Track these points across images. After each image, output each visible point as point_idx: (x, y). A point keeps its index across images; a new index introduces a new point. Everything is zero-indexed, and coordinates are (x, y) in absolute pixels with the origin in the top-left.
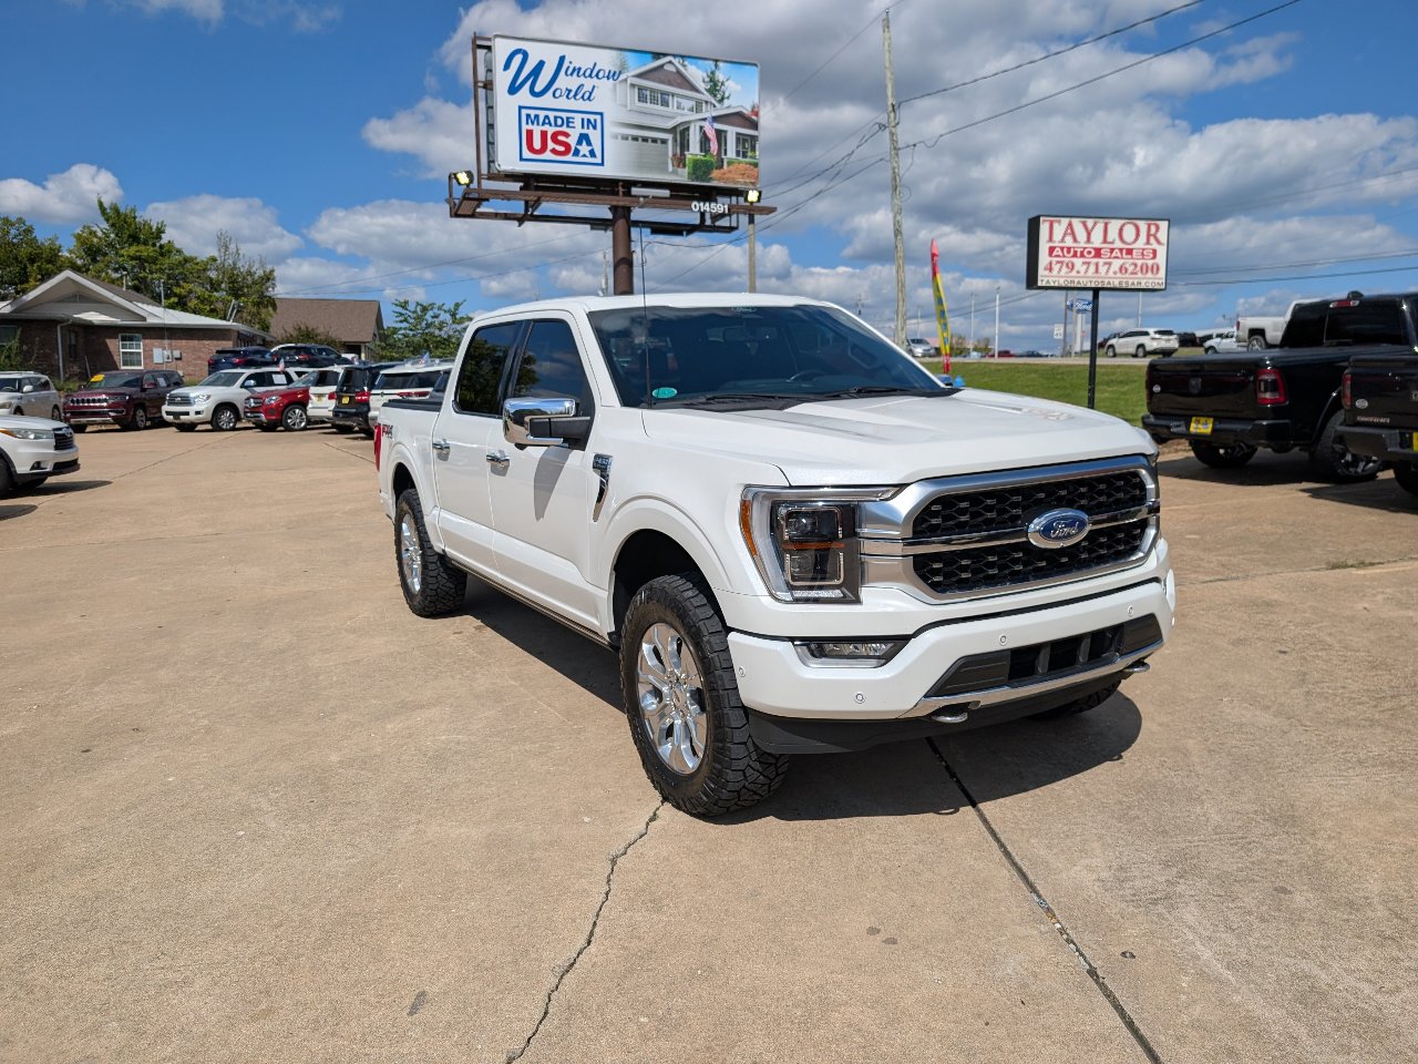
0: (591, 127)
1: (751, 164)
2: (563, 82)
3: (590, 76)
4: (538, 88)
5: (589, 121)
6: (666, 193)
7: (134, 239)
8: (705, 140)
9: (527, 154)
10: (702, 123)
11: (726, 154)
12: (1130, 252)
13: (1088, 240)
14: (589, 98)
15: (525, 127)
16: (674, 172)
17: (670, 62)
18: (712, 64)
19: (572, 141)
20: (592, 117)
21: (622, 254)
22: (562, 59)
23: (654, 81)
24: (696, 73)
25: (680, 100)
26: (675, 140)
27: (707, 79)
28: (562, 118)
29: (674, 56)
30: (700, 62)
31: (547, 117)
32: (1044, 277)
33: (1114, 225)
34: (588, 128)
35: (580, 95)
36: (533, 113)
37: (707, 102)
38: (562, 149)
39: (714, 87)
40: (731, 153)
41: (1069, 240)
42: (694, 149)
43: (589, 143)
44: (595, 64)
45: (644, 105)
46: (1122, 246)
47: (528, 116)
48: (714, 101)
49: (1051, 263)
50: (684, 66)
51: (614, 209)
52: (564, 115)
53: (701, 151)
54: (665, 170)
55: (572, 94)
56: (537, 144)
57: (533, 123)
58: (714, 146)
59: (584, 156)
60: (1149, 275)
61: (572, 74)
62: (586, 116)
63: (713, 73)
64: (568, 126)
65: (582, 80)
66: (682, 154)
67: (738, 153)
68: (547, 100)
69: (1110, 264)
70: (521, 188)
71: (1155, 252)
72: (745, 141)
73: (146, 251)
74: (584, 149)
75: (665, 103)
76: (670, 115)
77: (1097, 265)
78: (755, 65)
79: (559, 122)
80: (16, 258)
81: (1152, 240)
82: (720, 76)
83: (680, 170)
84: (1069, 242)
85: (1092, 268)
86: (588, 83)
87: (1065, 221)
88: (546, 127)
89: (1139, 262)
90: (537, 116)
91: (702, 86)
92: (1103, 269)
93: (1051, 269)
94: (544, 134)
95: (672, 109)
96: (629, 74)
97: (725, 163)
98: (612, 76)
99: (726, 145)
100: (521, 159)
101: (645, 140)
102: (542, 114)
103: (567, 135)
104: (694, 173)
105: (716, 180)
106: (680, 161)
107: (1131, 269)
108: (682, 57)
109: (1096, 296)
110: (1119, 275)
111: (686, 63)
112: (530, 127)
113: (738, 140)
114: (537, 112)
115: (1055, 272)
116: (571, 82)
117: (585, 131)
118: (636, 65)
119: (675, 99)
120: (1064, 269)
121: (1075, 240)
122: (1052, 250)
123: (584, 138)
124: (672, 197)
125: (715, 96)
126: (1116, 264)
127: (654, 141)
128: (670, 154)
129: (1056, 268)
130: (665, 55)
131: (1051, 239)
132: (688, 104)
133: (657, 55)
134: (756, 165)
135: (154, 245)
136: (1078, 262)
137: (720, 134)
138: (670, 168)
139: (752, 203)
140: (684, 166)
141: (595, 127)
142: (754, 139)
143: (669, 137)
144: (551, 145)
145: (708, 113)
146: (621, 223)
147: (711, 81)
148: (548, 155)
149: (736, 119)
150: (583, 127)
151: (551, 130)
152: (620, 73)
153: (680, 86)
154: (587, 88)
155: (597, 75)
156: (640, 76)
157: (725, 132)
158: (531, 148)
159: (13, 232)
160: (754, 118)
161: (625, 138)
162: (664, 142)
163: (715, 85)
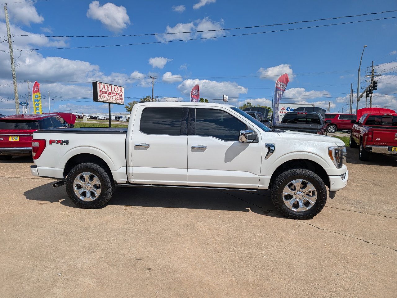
12: (117, 94)
13: (108, 90)
32: (99, 99)
33: (113, 87)
41: (104, 89)
46: (115, 92)
49: (100, 95)
60: (121, 100)
69: (113, 97)
71: (122, 95)
77: (110, 96)
81: (121, 92)
84: (104, 90)
85: (109, 97)
87: (103, 84)
89: (119, 97)
92: (111, 98)
93: (100, 96)
107: (117, 98)
109: (109, 105)
110: (115, 100)
115: (101, 97)
120: (103, 97)
121: (105, 90)
122: (100, 91)
126: (114, 97)
129: (101, 96)
131: (100, 89)
136: (106, 95)
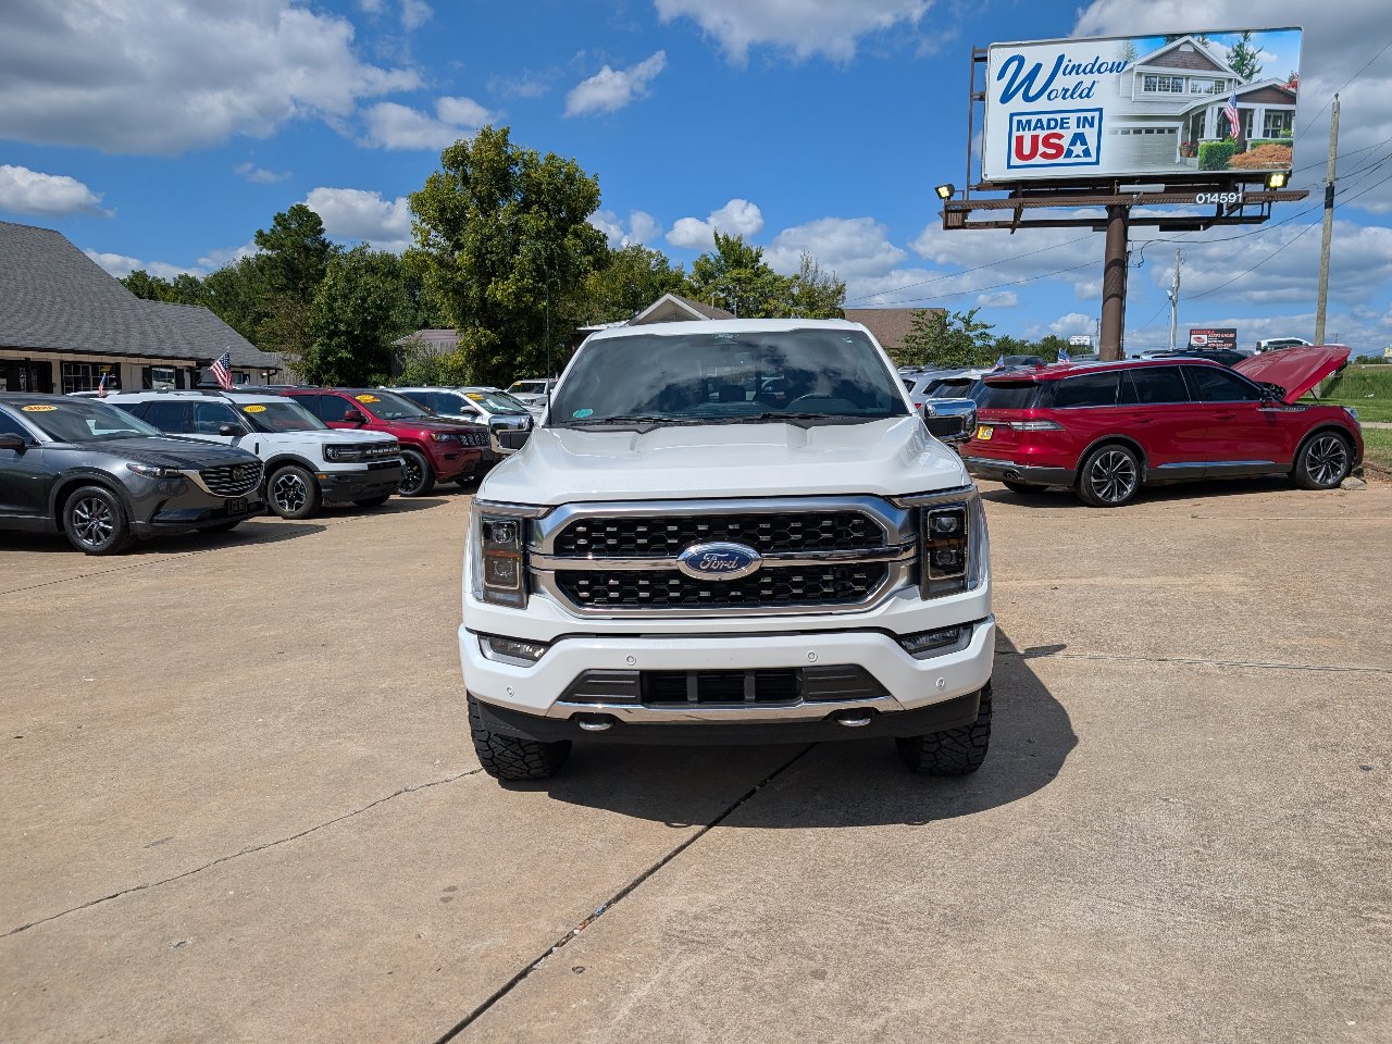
0: (1087, 125)
1: (1283, 144)
2: (1061, 82)
3: (1091, 72)
4: (1032, 93)
5: (1085, 118)
6: (1161, 187)
7: (738, 263)
8: (1224, 122)
9: (1015, 161)
10: (1222, 105)
11: (1250, 136)
14: (1088, 96)
15: (1015, 134)
16: (1183, 163)
17: (1187, 42)
18: (1240, 37)
19: (1065, 143)
20: (1089, 115)
21: (1115, 256)
22: (1061, 58)
23: (1167, 66)
24: (1219, 51)
25: (1195, 82)
26: (1186, 127)
27: (1233, 54)
28: (1056, 120)
29: (1193, 34)
30: (1225, 36)
31: (1039, 120)
34: (1084, 127)
35: (1077, 94)
36: (1024, 119)
37: (1230, 80)
38: (1053, 151)
39: (1242, 62)
40: (1257, 133)
42: (1210, 135)
43: (1084, 143)
44: (1098, 58)
45: (1152, 93)
47: (1019, 122)
48: (1239, 78)
50: (1204, 44)
51: (1110, 208)
52: (1058, 117)
53: (1218, 135)
54: (1172, 161)
55: (1069, 93)
56: (1027, 150)
57: (1024, 130)
58: (1235, 129)
59: (1078, 156)
61: (1070, 73)
62: (1082, 115)
63: (1241, 46)
64: (1062, 127)
65: (1082, 77)
66: (1194, 141)
67: (1266, 134)
68: (1042, 104)
70: (1011, 196)
72: (1277, 118)
73: (745, 273)
74: (1078, 149)
75: (1177, 88)
76: (1184, 100)
78: (1300, 29)
79: (1053, 124)
80: (652, 284)
82: (1250, 48)
83: (1190, 160)
86: (1087, 80)
88: (1038, 132)
90: (1029, 122)
91: (1224, 63)
94: (1035, 139)
95: (1186, 94)
96: (1135, 65)
97: (1249, 146)
98: (1116, 68)
99: (1251, 125)
100: (1009, 167)
101: (1150, 131)
102: (1034, 119)
103: (1060, 137)
104: (1207, 162)
105: (1235, 166)
106: (1191, 149)
108: (1203, 34)
111: (1207, 40)
112: (1021, 133)
113: (1267, 117)
114: (1029, 117)
116: (1069, 81)
117: (1080, 130)
118: (1144, 52)
119: (1190, 81)
123: (1079, 138)
124: (1167, 190)
125: (1241, 72)
127: (1161, 131)
128: (1179, 144)
130: (1181, 35)
132: (1205, 85)
133: (1172, 37)
134: (1290, 144)
135: (753, 267)
137: (1245, 115)
138: (1178, 159)
139: (1275, 188)
140: (1195, 155)
141: (1092, 125)
142: (1289, 114)
143: (1179, 125)
144: (1042, 149)
145: (1230, 92)
146: (1117, 223)
147: (1238, 55)
148: (1038, 160)
149: (1267, 95)
150: (1078, 127)
151: (1042, 134)
152: (1126, 63)
153: (1197, 67)
154: (1087, 84)
155: (1099, 70)
156: (1148, 63)
157: (1252, 110)
158: (1020, 155)
159: (654, 262)
160: (1291, 89)
161: (1126, 132)
162: (1172, 131)
163: (1243, 59)
